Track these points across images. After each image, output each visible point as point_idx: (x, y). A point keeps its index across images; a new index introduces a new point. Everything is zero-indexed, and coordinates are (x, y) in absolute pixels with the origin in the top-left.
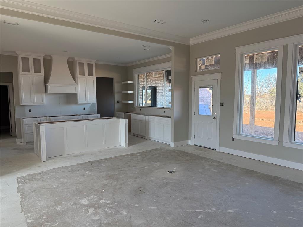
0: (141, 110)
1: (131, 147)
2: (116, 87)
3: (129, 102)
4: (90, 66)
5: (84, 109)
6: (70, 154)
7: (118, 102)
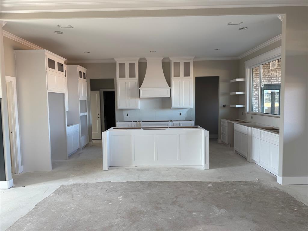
0: (252, 117)
1: (213, 170)
2: (222, 87)
3: (236, 107)
4: (187, 65)
5: (180, 114)
6: (137, 166)
7: (224, 106)
